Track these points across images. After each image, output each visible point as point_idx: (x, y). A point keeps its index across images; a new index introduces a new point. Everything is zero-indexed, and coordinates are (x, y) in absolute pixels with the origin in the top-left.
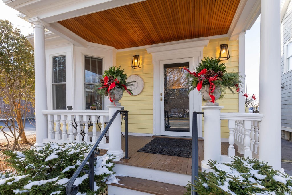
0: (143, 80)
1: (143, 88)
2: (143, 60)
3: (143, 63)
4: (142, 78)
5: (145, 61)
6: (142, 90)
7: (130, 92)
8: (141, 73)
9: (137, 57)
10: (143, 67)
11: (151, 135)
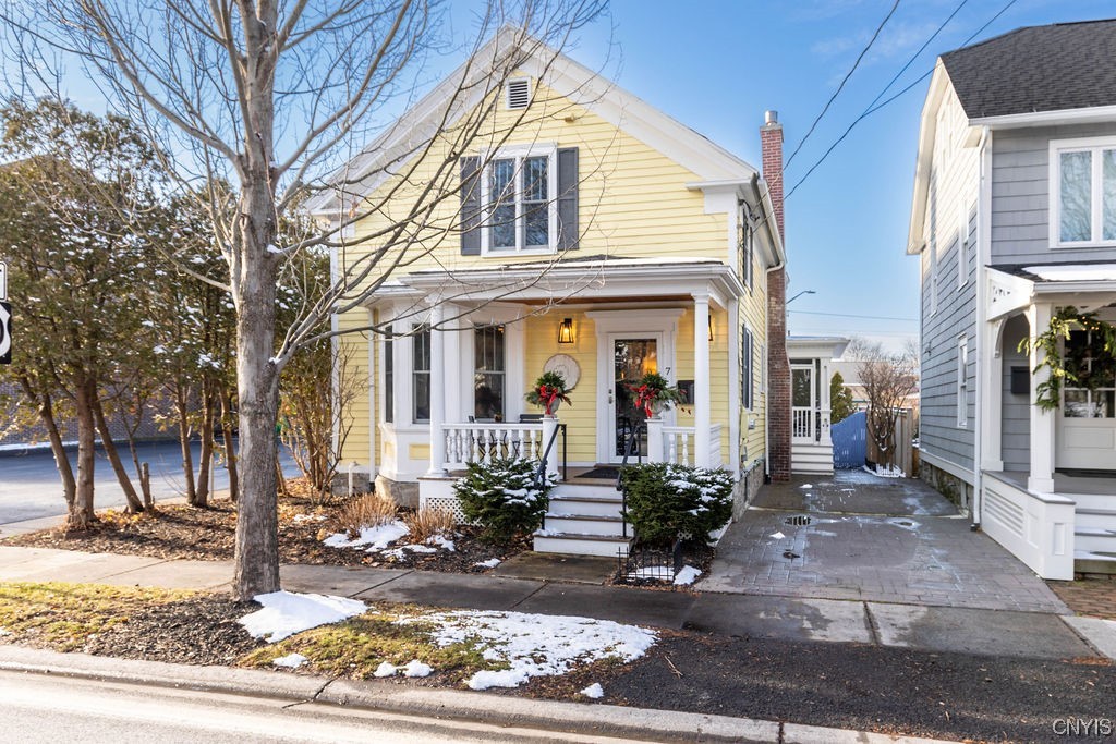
0: (579, 366)
1: (579, 379)
2: (578, 327)
3: (578, 333)
4: (576, 362)
5: (583, 330)
6: (577, 383)
7: (567, 400)
8: (575, 351)
9: (568, 322)
10: (578, 341)
11: (593, 465)
